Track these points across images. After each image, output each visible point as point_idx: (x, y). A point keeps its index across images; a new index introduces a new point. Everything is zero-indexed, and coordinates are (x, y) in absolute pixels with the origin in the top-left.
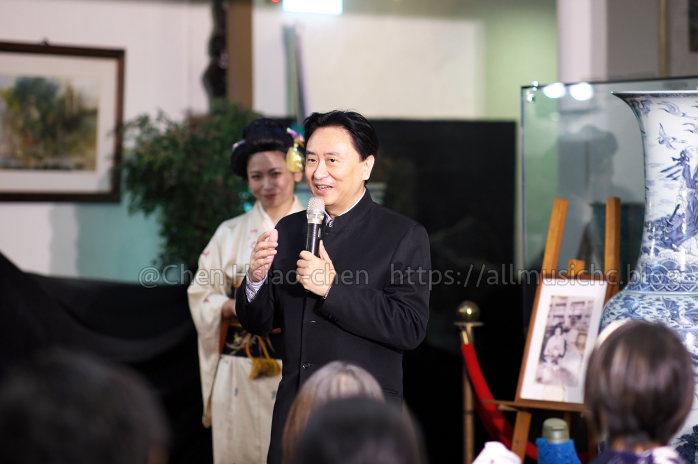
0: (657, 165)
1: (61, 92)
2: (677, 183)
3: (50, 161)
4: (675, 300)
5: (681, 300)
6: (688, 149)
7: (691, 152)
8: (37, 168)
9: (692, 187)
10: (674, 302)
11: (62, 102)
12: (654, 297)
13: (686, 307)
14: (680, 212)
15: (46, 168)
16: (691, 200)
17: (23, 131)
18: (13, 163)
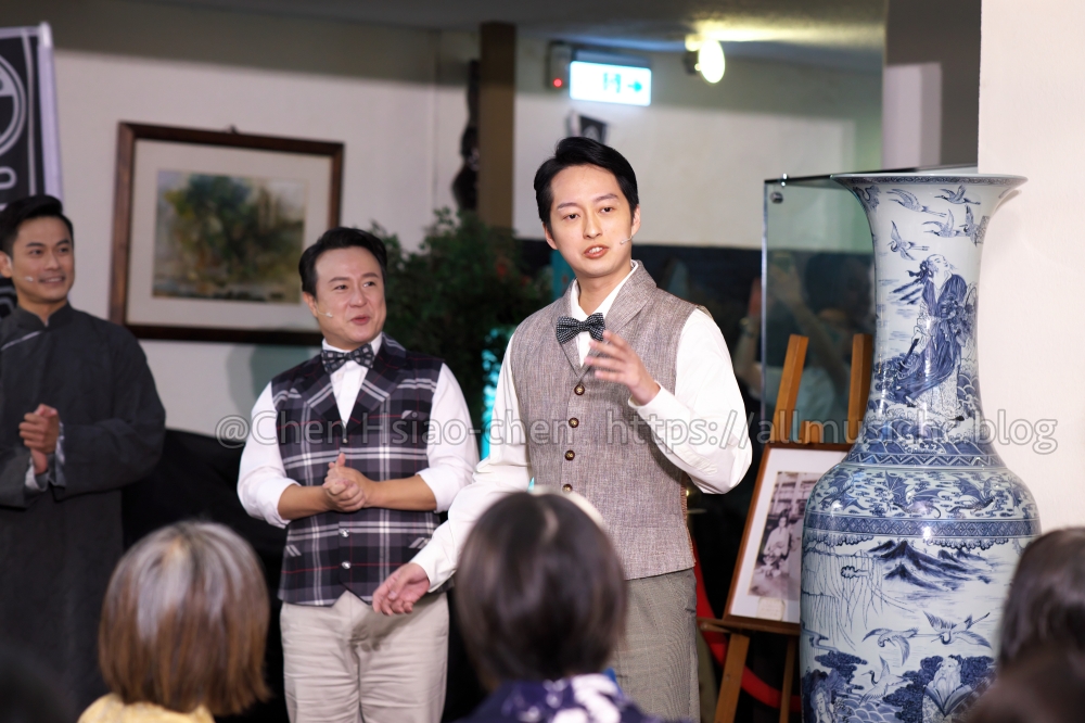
0: (890, 282)
1: (253, 198)
2: (916, 308)
3: (236, 288)
4: (903, 476)
5: (911, 476)
6: (932, 259)
7: (935, 263)
8: (217, 297)
9: (936, 315)
10: (900, 479)
11: (254, 210)
12: (875, 472)
13: (917, 487)
14: (918, 350)
15: (229, 297)
16: (934, 333)
17: (198, 247)
18: (183, 288)
